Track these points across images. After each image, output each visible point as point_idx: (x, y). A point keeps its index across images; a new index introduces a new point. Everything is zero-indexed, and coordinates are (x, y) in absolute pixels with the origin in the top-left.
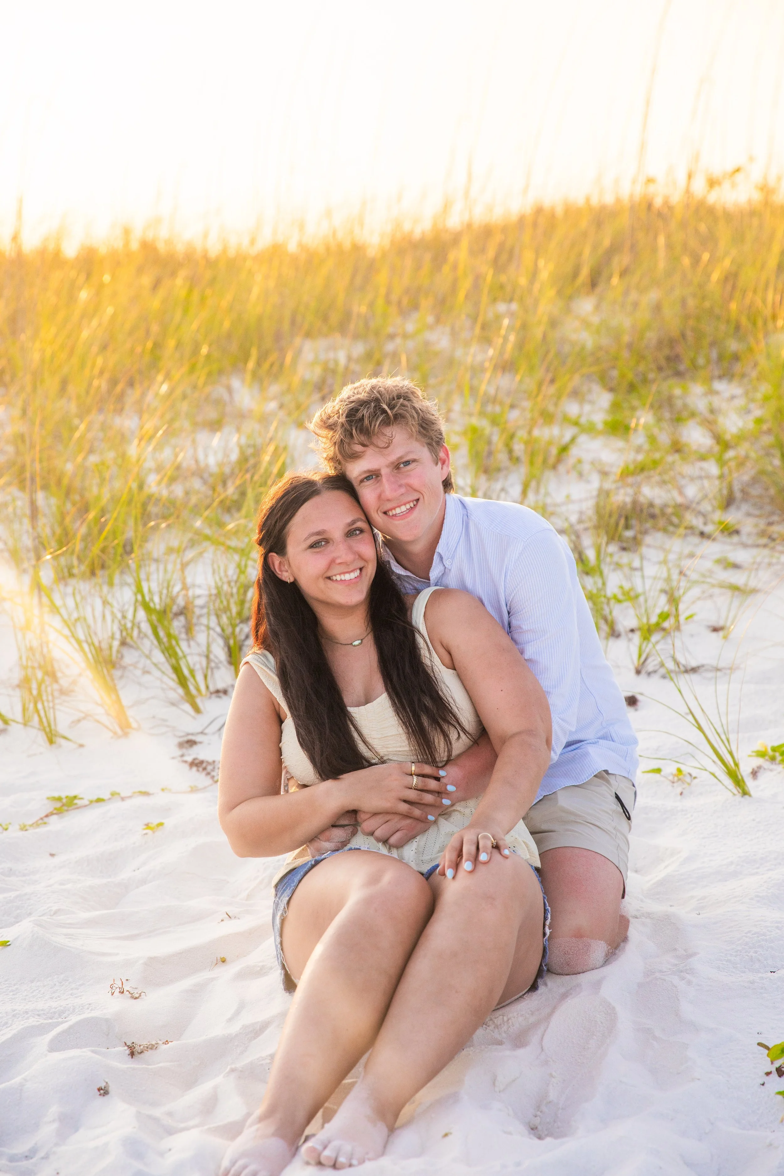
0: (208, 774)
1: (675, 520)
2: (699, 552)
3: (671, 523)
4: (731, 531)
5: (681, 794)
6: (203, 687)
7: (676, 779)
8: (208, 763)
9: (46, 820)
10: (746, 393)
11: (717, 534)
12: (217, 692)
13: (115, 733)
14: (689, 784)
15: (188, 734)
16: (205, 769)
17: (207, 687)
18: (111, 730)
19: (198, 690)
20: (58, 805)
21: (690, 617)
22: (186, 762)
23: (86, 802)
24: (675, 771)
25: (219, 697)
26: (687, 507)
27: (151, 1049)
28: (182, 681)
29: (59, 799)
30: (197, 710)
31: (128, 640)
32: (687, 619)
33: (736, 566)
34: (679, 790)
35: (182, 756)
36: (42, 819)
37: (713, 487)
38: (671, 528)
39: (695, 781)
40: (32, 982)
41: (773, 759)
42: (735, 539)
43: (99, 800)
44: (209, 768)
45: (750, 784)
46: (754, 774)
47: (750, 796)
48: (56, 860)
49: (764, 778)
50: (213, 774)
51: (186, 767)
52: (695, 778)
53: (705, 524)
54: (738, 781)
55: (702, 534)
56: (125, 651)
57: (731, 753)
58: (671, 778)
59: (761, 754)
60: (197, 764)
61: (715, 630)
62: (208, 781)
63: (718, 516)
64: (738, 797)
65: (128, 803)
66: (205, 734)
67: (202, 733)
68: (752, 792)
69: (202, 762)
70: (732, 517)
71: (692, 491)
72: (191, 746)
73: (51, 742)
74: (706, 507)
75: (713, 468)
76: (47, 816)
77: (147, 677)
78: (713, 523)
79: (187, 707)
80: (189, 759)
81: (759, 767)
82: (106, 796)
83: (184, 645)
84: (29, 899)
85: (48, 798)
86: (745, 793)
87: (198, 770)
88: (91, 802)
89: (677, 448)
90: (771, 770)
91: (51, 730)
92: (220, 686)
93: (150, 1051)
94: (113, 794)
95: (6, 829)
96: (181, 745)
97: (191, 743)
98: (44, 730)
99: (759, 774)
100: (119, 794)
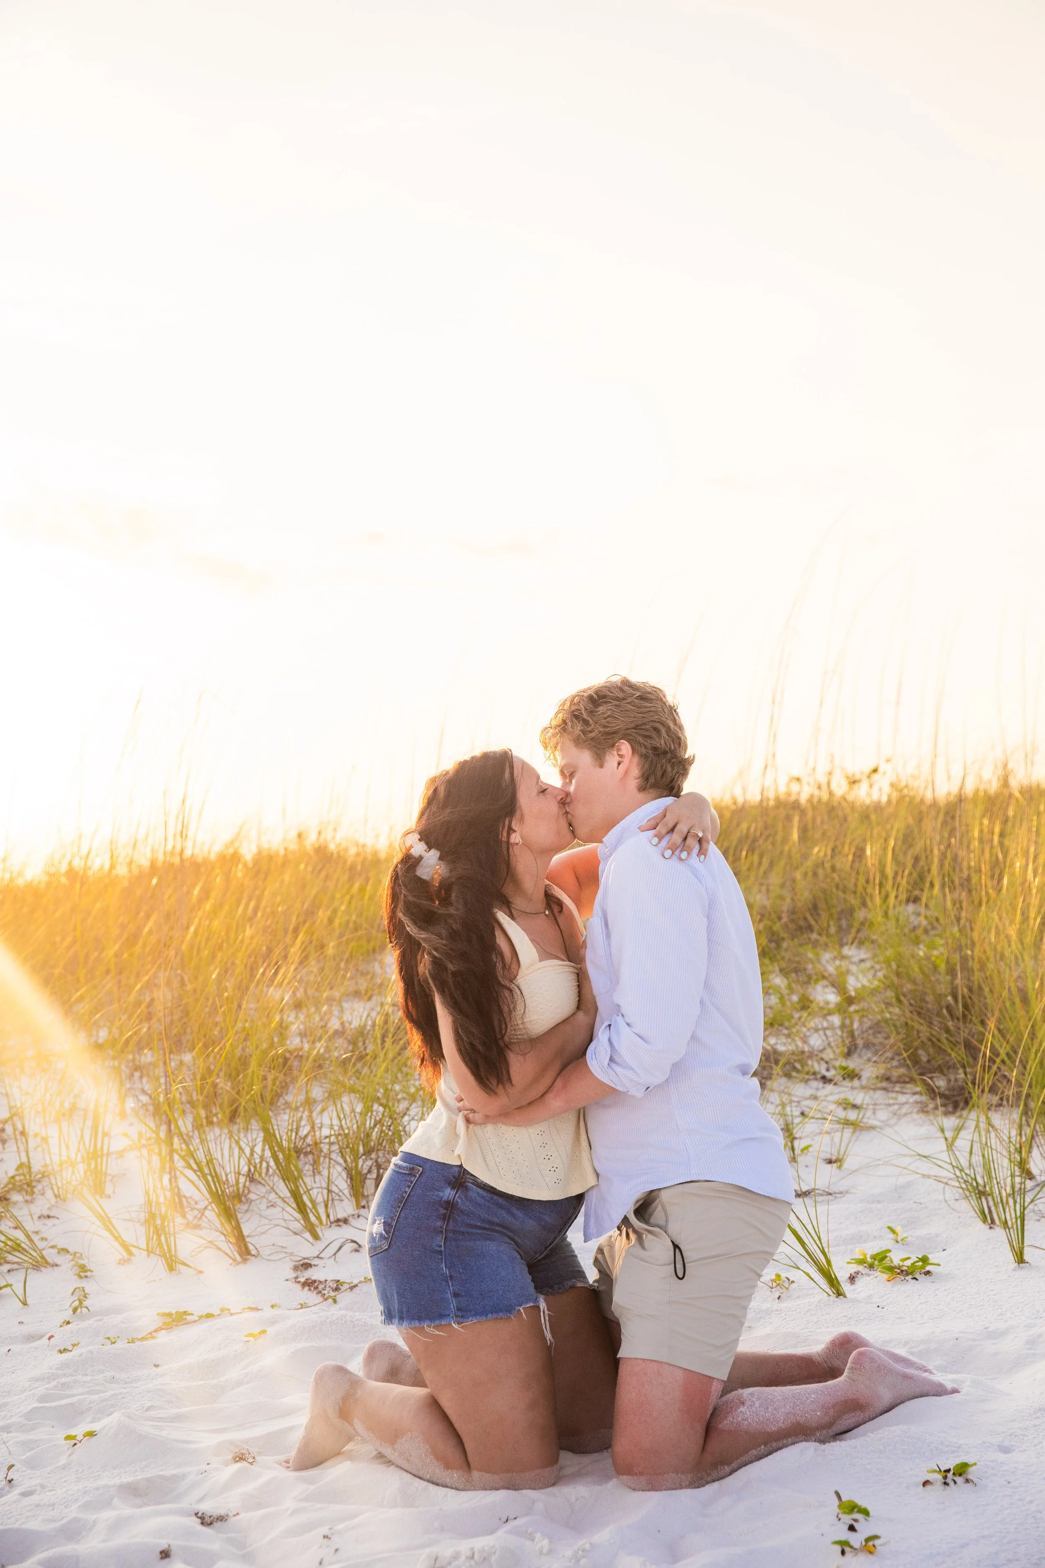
0: (320, 1292)
1: (798, 1066)
2: (821, 1094)
3: (794, 1068)
4: (851, 1075)
5: (779, 1298)
6: (324, 1217)
7: (775, 1284)
8: (320, 1282)
9: (154, 1334)
10: (875, 956)
11: (838, 1078)
12: (338, 1220)
13: (234, 1260)
14: (787, 1289)
15: (304, 1259)
16: (316, 1288)
17: (328, 1216)
18: (231, 1258)
19: (318, 1218)
20: (168, 1320)
21: (807, 1148)
22: (299, 1282)
23: (196, 1318)
24: (773, 1277)
25: (339, 1226)
26: (811, 1055)
27: (221, 1520)
28: (301, 1208)
29: (169, 1315)
30: (316, 1237)
31: (256, 1176)
32: (802, 1150)
33: (855, 1106)
34: (777, 1295)
35: (297, 1278)
36: (150, 1333)
37: (835, 1037)
38: (794, 1074)
39: (794, 1285)
40: (114, 1468)
41: (871, 1267)
42: (856, 1083)
43: (209, 1316)
44: (321, 1287)
45: (846, 1287)
46: (852, 1279)
47: (845, 1297)
48: (159, 1370)
49: (861, 1282)
50: (323, 1292)
51: (299, 1286)
52: (793, 1282)
53: (828, 1070)
54: (833, 1282)
55: (824, 1078)
56: (253, 1188)
57: (823, 1252)
58: (770, 1284)
59: (861, 1262)
60: (309, 1284)
61: (830, 1162)
62: (319, 1299)
63: (841, 1062)
64: (833, 1297)
65: (235, 1317)
66: (322, 1258)
67: (317, 1257)
68: (847, 1295)
69: (315, 1281)
70: (852, 1064)
71: (816, 1041)
72: (306, 1269)
73: (171, 1269)
74: (828, 1055)
75: (836, 1020)
76: (156, 1331)
77: (272, 1211)
78: (835, 1068)
79: (307, 1235)
80: (302, 1280)
81: (857, 1273)
82: (216, 1312)
83: (308, 1180)
84: (123, 1398)
85: (158, 1314)
86: (839, 1294)
87: (310, 1290)
88: (201, 1317)
89: (805, 1004)
90: (868, 1275)
91: (171, 1256)
92: (341, 1215)
93: (219, 1523)
94: (222, 1310)
95: (114, 1343)
96: (296, 1268)
97: (307, 1266)
98: (165, 1256)
99: (856, 1279)
100: (228, 1310)
